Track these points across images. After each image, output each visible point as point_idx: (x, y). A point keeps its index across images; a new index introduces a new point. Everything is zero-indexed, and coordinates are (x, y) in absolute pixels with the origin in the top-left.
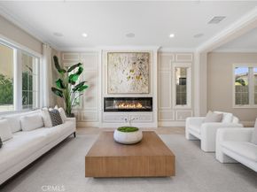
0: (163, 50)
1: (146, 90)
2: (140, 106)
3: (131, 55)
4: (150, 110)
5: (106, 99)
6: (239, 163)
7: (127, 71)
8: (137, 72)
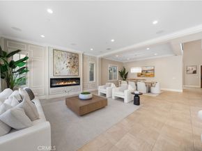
0: (85, 54)
1: (77, 74)
2: (74, 83)
3: (69, 54)
4: (79, 84)
5: (51, 79)
6: (120, 98)
7: (66, 63)
8: (72, 64)
